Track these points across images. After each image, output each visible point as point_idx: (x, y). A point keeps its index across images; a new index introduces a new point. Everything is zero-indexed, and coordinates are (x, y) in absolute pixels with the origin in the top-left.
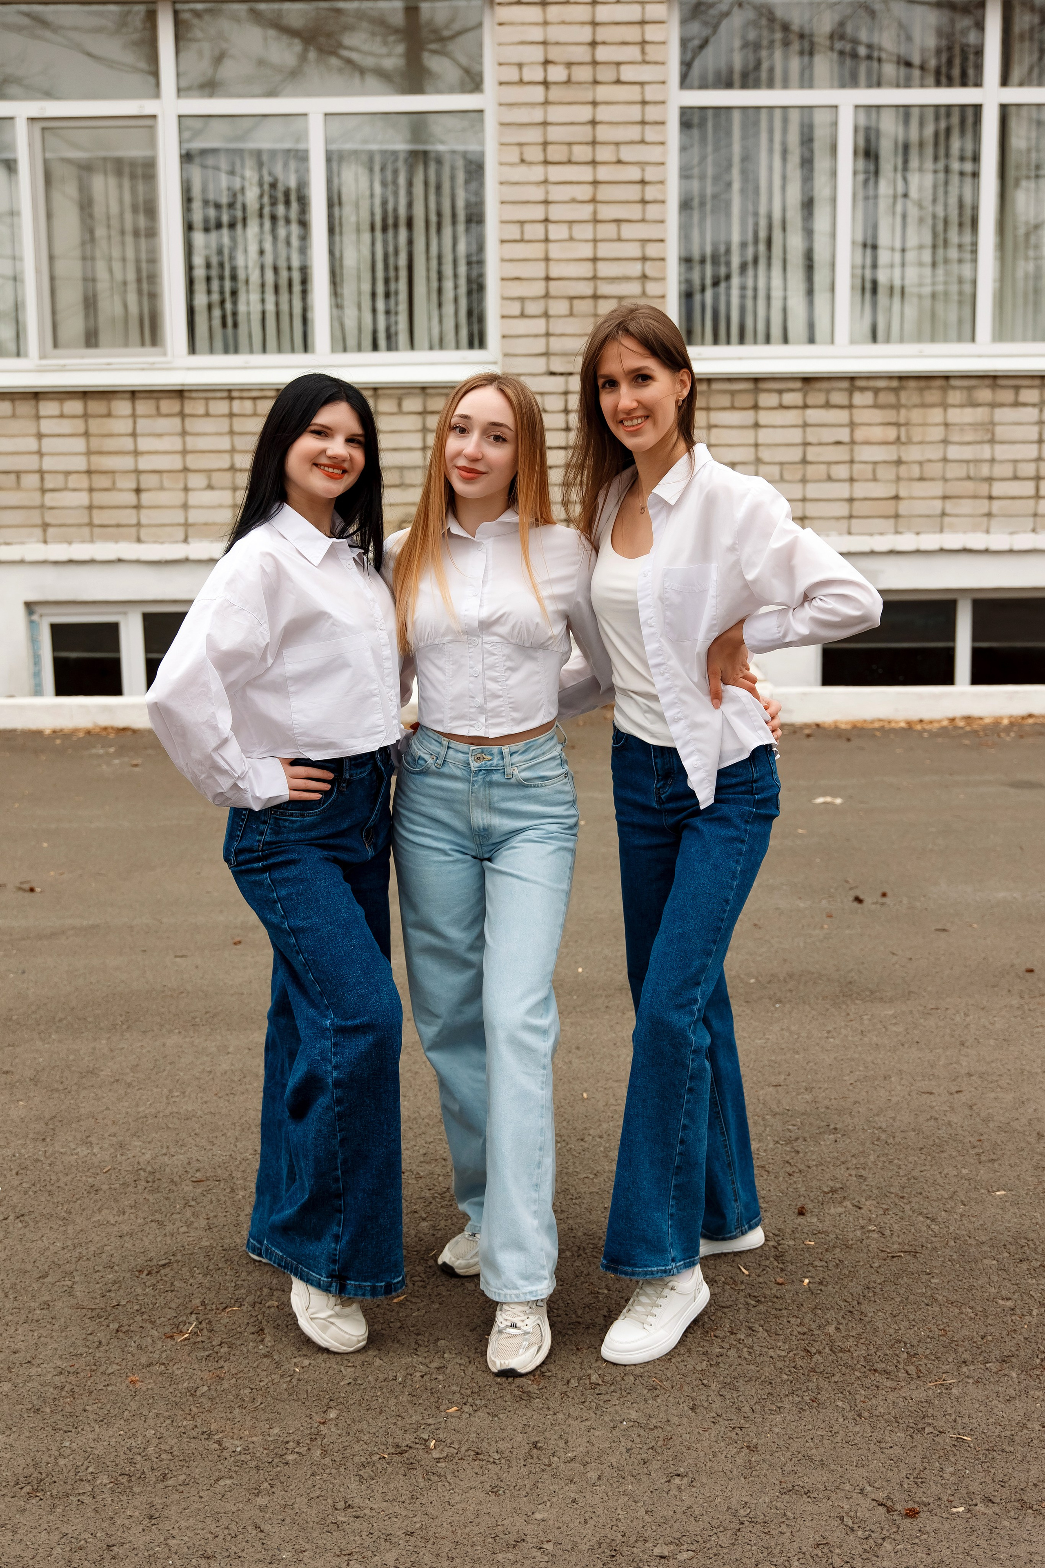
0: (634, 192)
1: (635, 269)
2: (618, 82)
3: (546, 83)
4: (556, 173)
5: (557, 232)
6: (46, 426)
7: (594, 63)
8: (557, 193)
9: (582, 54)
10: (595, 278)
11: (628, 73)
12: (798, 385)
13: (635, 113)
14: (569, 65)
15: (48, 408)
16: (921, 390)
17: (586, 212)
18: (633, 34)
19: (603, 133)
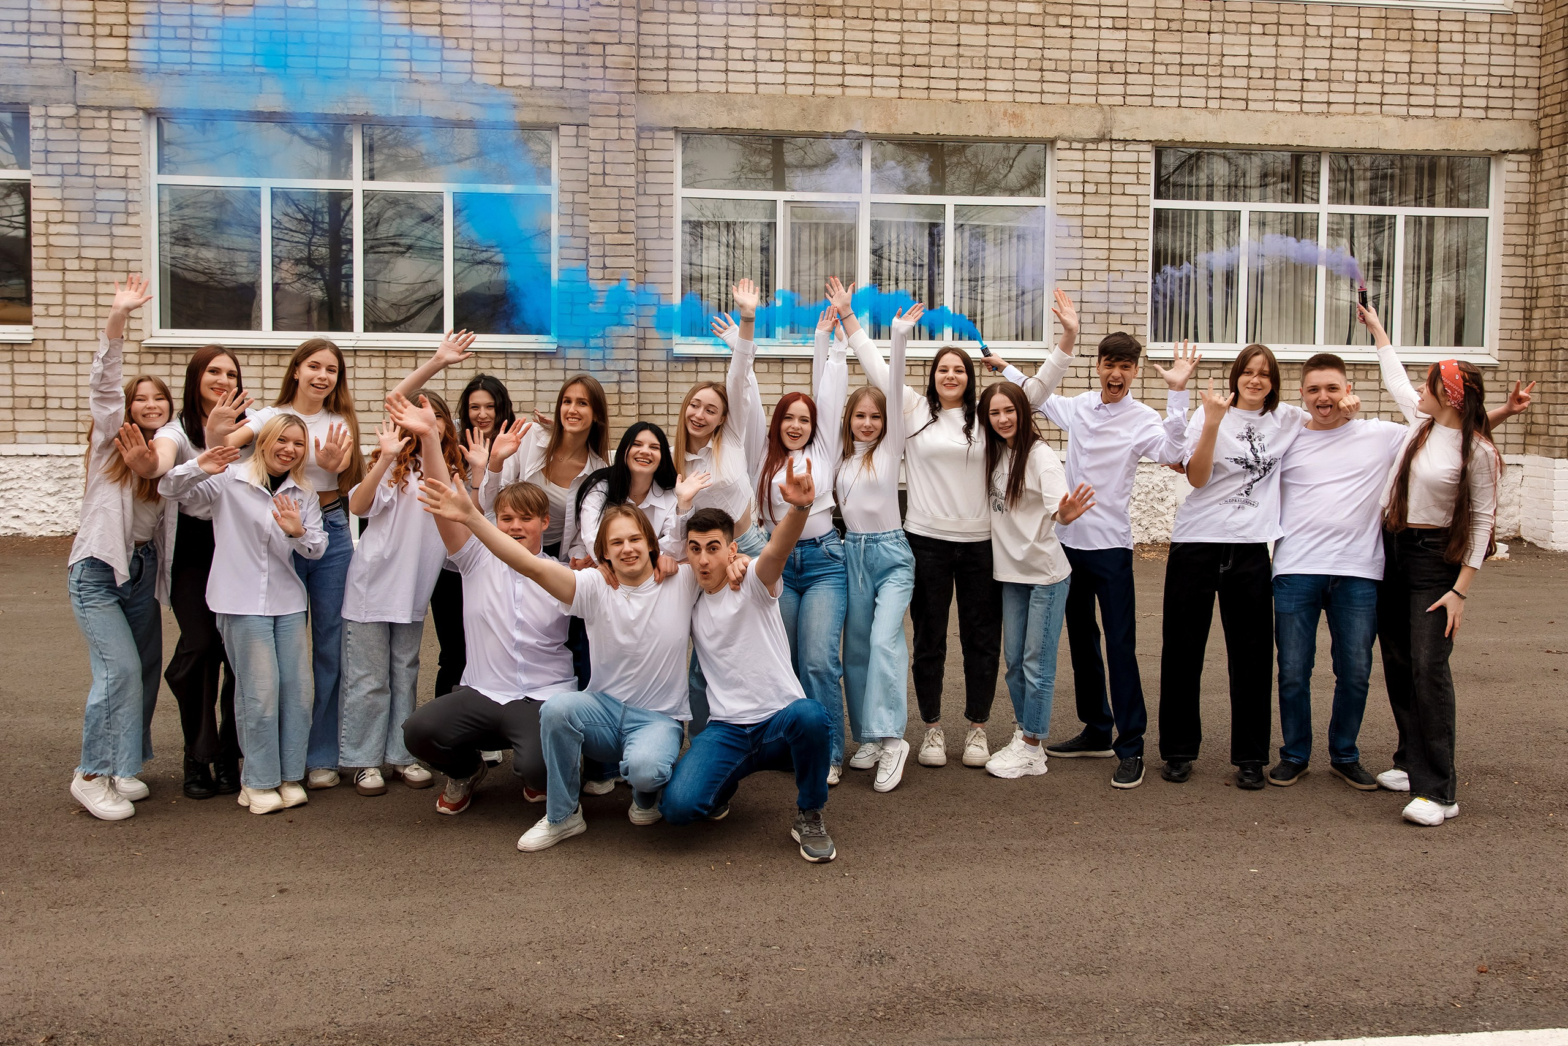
0: (1131, 255)
1: (1131, 298)
2: (1124, 194)
3: (1083, 193)
4: (1088, 243)
5: (1087, 276)
6: (787, 379)
7: (1111, 183)
8: (1088, 254)
9: (1105, 178)
10: (1108, 302)
11: (1129, 190)
12: (1220, 366)
13: (1132, 211)
14: (1097, 184)
15: (789, 368)
16: (1288, 370)
17: (1104, 265)
18: (1133, 168)
19: (1115, 222)
